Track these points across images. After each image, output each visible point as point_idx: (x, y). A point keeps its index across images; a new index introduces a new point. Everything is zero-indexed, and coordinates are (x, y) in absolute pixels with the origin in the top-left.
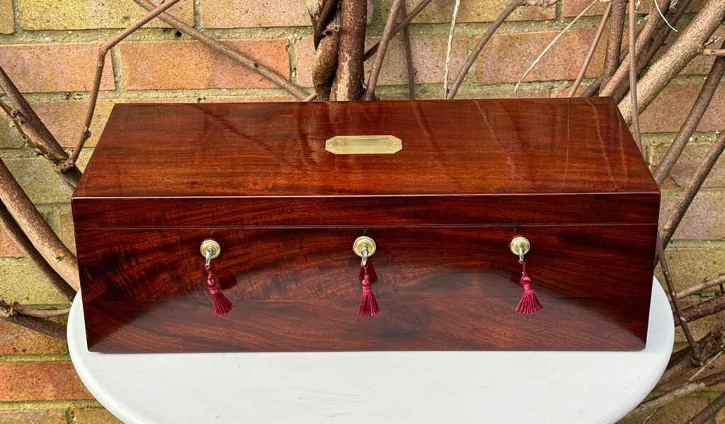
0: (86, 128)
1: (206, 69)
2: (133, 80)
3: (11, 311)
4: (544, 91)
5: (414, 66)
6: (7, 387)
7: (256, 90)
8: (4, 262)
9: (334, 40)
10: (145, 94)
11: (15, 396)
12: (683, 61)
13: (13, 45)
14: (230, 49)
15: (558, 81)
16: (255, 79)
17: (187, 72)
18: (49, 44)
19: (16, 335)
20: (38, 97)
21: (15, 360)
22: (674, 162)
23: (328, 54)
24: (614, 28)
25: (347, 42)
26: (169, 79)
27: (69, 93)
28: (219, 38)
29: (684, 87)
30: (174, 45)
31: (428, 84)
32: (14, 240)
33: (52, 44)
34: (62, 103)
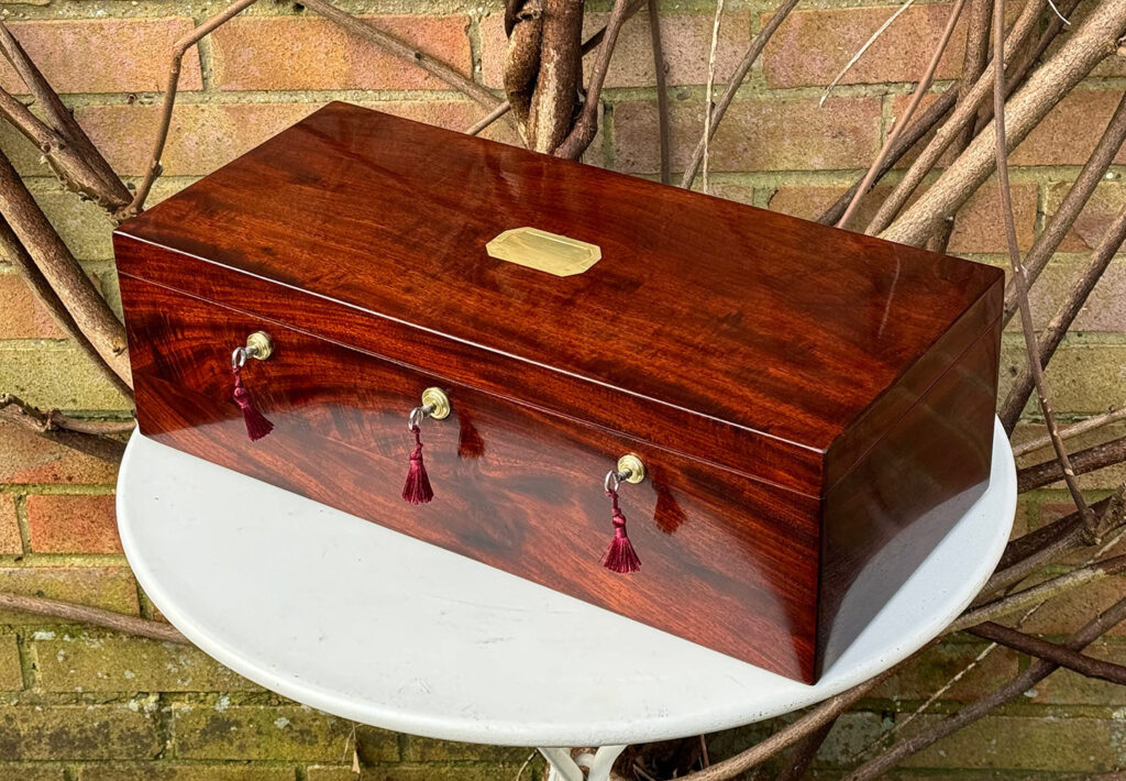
0: (154, 163)
1: (343, 61)
2: (229, 76)
3: (48, 423)
4: (873, 99)
5: (666, 58)
6: (45, 532)
7: (420, 92)
8: (39, 346)
9: (535, 27)
10: (248, 98)
11: (58, 546)
12: (1083, 65)
13: (49, 22)
14: (379, 32)
15: (896, 83)
16: (418, 76)
17: (313, 65)
18: (103, 21)
19: (57, 455)
20: (86, 101)
21: (56, 491)
22: (1074, 218)
23: (525, 49)
24: (977, 10)
25: (552, 32)
26: (286, 75)
27: (134, 94)
28: (362, 12)
29: (1098, 94)
30: (292, 24)
31: (689, 86)
32: (52, 315)
33: (108, 20)
34: (122, 109)
